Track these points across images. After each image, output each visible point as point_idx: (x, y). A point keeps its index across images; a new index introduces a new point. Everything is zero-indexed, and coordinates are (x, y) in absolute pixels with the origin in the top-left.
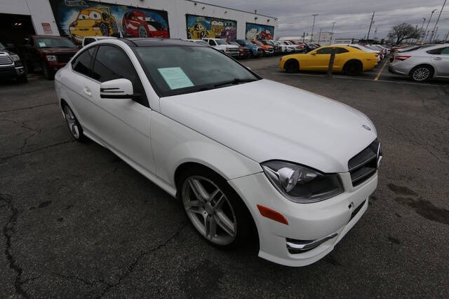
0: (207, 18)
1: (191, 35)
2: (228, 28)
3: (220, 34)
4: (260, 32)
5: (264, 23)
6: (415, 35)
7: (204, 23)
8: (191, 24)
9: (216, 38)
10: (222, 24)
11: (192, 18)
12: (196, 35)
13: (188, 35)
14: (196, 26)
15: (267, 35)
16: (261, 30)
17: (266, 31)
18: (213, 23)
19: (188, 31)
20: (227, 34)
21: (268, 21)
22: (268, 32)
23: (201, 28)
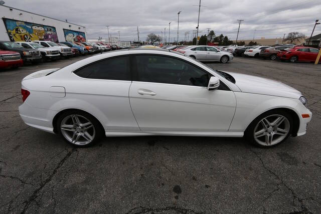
0: (26, 23)
1: (14, 38)
2: (49, 32)
3: (43, 37)
4: (75, 36)
5: (77, 30)
6: (158, 40)
7: (25, 28)
8: (11, 28)
9: (40, 40)
10: (43, 29)
11: (11, 22)
12: (19, 38)
13: (10, 37)
14: (17, 30)
15: (81, 38)
16: (76, 35)
17: (80, 36)
18: (34, 27)
19: (9, 34)
20: (50, 37)
21: (79, 28)
22: (81, 36)
23: (23, 32)
